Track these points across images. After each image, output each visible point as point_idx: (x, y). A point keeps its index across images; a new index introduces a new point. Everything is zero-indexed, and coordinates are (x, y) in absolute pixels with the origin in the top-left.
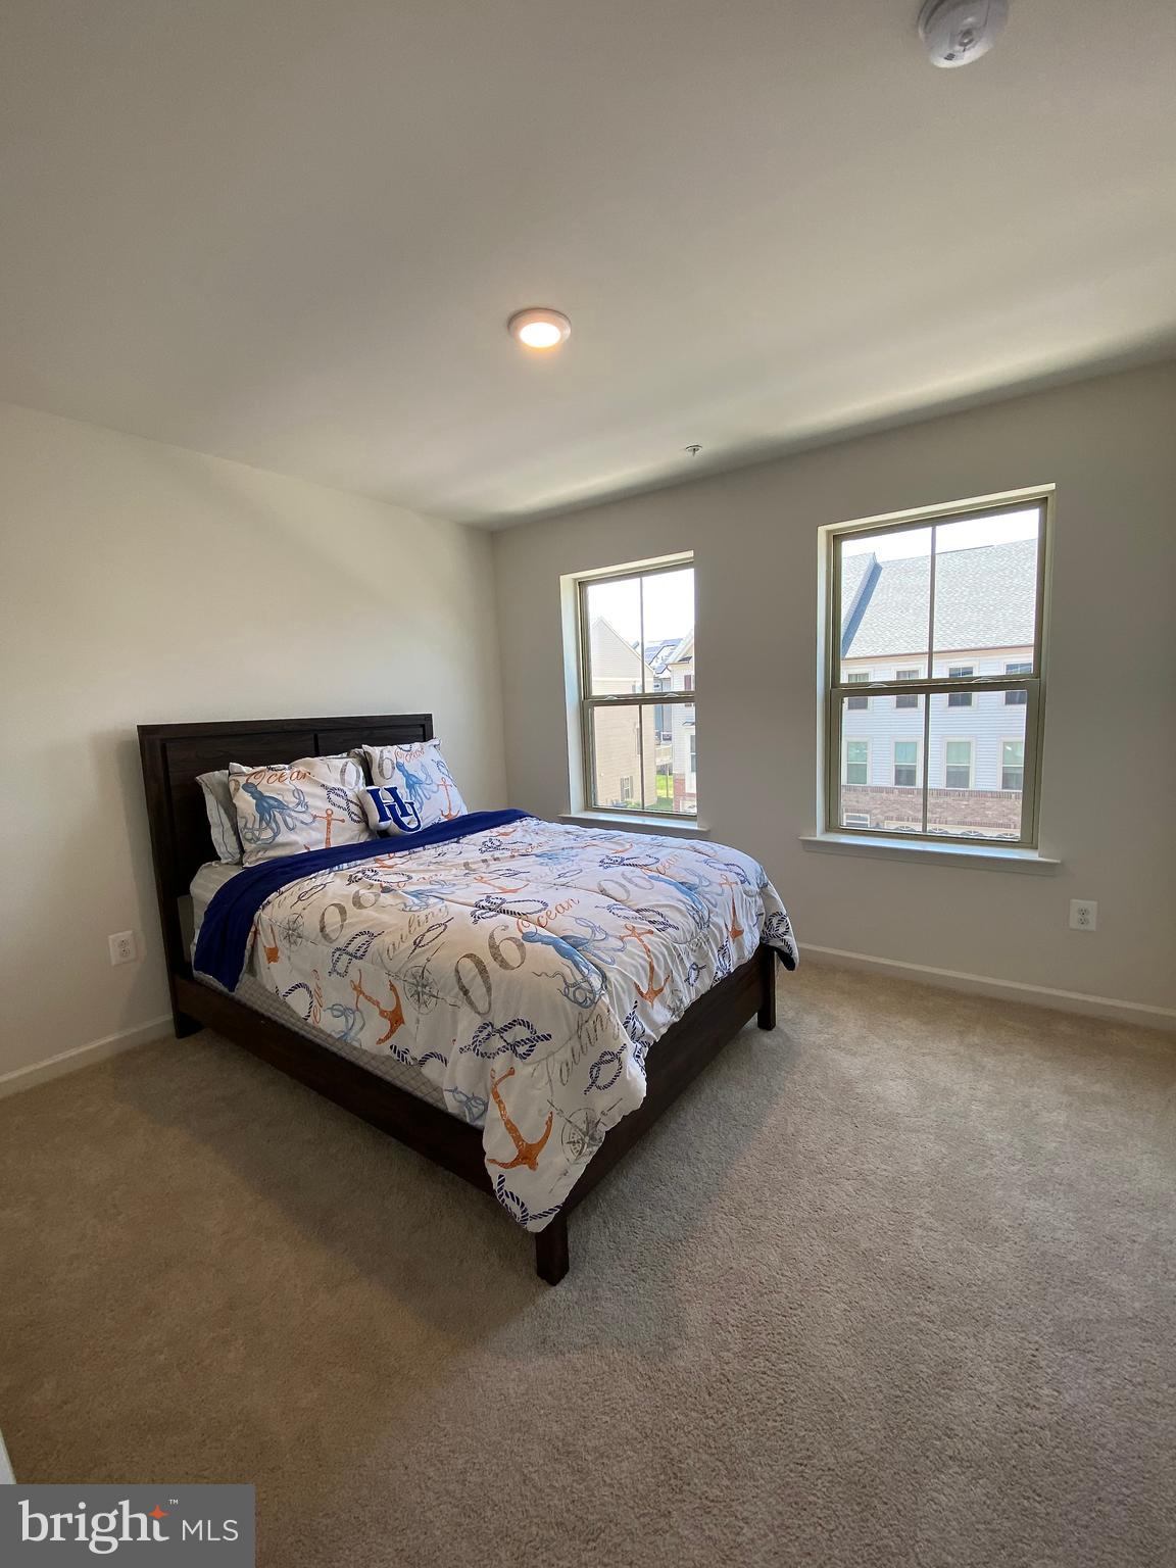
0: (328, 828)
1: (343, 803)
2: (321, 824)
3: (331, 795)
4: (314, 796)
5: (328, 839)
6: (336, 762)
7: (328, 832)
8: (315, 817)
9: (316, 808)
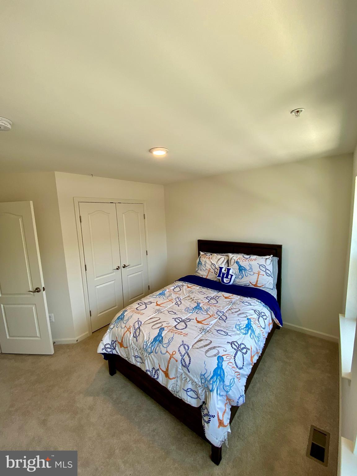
0: (208, 273)
1: (214, 268)
2: (207, 271)
3: (212, 265)
4: (208, 264)
5: (207, 276)
6: (219, 256)
7: (208, 274)
8: (206, 269)
9: (208, 267)
